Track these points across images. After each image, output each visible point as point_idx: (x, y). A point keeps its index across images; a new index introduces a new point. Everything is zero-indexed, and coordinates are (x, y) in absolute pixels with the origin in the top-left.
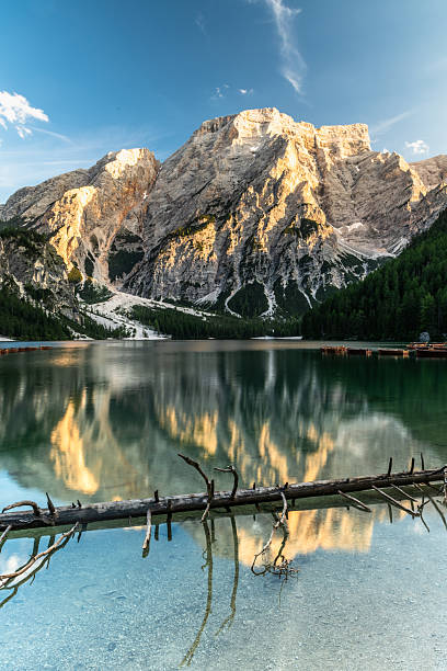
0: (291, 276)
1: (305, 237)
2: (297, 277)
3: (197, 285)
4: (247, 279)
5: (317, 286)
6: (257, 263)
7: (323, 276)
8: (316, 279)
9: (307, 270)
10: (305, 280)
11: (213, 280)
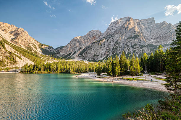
0: (129, 50)
1: (135, 39)
2: (131, 50)
3: (99, 55)
4: (114, 53)
5: (139, 53)
6: (118, 48)
7: (141, 49)
8: (138, 51)
9: (135, 48)
10: (134, 51)
11: (104, 54)
